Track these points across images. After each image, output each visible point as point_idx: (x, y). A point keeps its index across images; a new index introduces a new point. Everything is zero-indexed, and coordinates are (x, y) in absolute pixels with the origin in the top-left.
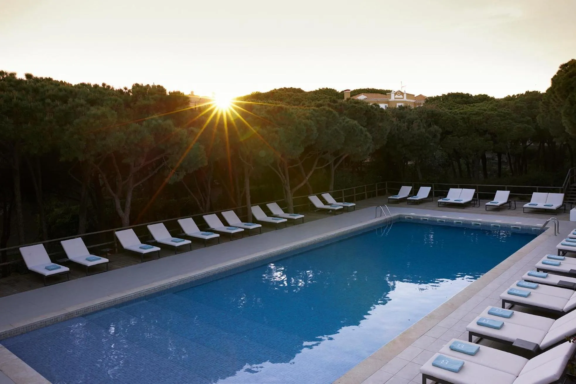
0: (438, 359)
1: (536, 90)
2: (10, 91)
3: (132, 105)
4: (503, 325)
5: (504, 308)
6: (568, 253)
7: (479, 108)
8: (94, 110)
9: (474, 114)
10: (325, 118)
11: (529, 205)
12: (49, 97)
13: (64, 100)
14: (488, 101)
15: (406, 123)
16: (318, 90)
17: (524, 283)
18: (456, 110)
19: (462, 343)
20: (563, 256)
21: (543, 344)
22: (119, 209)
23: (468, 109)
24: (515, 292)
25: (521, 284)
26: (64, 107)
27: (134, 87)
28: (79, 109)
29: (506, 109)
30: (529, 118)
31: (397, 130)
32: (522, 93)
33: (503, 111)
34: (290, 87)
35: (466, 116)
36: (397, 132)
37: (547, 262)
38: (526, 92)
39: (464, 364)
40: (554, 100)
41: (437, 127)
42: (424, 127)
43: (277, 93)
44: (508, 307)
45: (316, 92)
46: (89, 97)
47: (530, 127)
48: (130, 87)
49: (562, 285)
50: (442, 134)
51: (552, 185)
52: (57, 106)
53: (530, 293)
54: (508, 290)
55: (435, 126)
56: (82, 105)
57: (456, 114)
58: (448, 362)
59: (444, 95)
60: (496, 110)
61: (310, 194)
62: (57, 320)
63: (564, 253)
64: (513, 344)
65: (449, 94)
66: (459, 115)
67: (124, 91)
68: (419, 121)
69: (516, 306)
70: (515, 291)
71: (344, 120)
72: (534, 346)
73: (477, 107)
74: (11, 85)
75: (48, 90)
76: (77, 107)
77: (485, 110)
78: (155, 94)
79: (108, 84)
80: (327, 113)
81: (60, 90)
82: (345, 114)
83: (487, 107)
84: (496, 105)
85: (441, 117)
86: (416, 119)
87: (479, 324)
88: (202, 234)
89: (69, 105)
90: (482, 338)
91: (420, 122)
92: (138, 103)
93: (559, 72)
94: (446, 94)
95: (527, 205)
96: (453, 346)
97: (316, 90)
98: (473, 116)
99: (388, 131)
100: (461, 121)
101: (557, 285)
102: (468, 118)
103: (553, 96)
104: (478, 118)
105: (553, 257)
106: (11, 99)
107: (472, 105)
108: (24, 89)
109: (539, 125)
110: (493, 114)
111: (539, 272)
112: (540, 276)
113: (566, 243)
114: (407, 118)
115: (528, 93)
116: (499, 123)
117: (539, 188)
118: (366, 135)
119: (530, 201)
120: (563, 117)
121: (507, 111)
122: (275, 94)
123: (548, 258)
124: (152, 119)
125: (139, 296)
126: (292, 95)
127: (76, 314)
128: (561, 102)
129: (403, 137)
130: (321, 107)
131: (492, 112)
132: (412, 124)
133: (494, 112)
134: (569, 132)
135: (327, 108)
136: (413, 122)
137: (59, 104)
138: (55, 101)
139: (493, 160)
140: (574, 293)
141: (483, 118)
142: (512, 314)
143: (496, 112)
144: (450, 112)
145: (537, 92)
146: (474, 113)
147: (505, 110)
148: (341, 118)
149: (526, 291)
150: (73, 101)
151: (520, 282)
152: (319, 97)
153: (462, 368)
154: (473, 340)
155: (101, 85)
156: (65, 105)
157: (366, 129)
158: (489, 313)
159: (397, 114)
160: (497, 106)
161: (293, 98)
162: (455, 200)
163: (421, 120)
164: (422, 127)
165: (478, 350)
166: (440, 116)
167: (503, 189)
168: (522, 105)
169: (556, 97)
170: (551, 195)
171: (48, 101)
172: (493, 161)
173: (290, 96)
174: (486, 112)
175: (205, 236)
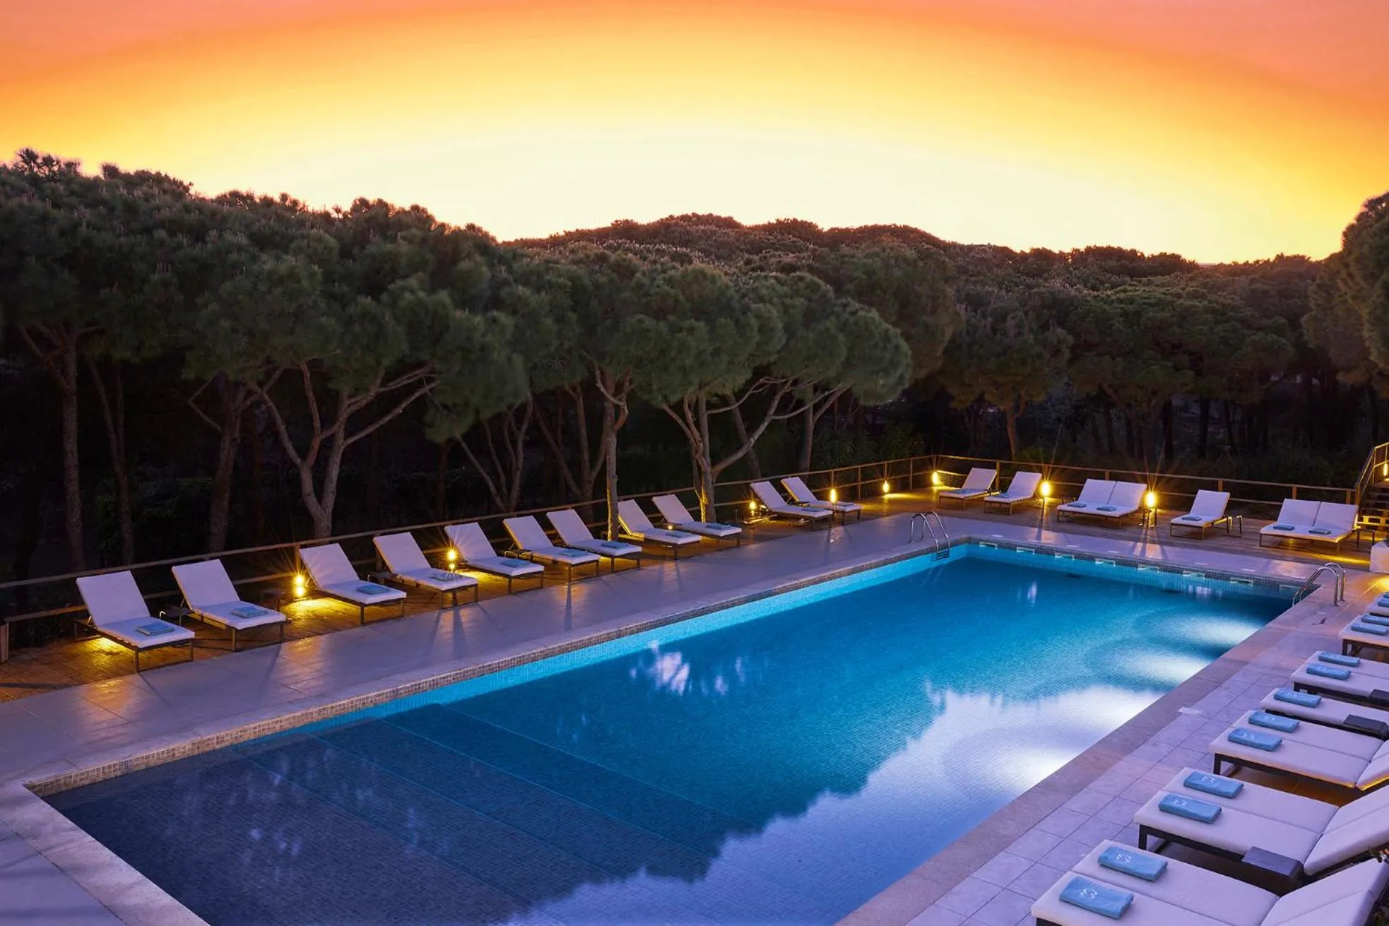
0: (1074, 885)
1: (1301, 254)
2: (72, 208)
3: (356, 251)
4: (1219, 814)
5: (1219, 774)
6: (1364, 650)
7: (1163, 290)
8: (267, 262)
9: (1151, 305)
10: (802, 300)
11: (1275, 528)
12: (162, 224)
13: (198, 235)
14: (1183, 273)
15: (990, 319)
16: (773, 224)
17: (1267, 717)
18: (1109, 293)
19: (1127, 852)
20: (1353, 656)
21: (1310, 862)
22: (309, 495)
23: (1139, 290)
24: (1245, 737)
25: (1259, 718)
26: (197, 251)
27: (355, 209)
28: (234, 256)
29: (1229, 294)
30: (1283, 321)
31: (968, 333)
32: (1266, 259)
33: (1221, 299)
34: (706, 213)
35: (1131, 308)
36: (967, 339)
37: (1319, 669)
38: (1278, 256)
39: (1132, 899)
40: (1345, 283)
41: (1063, 331)
42: (1031, 330)
43: (676, 228)
44: (1227, 771)
45: (769, 228)
46: (255, 227)
47: (1284, 341)
48: (347, 207)
49: (1354, 726)
50: (1073, 349)
51: (1328, 483)
52: (180, 246)
53: (1281, 741)
54: (1229, 731)
55: (1059, 330)
56: (240, 249)
57: (1107, 301)
58: (1096, 893)
59: (1077, 250)
60: (1203, 297)
61: (753, 478)
62: (174, 755)
63: (1356, 648)
64: (1243, 860)
65: (1089, 250)
66: (1115, 304)
67: (334, 215)
68: (1020, 314)
69: (1246, 769)
70: (1246, 735)
71: (845, 306)
72: (1292, 866)
73: (1157, 286)
74: (73, 193)
75: (158, 209)
76: (229, 252)
77: (1179, 296)
78: (408, 227)
79: (293, 195)
80: (807, 288)
81: (187, 209)
82: (848, 292)
83: (1183, 289)
84: (1205, 285)
85: (1072, 308)
86: (1014, 310)
87: (1164, 809)
88: (503, 564)
89: (210, 246)
90: (1167, 843)
91: (1023, 317)
92: (371, 249)
93: (1360, 218)
94: (1082, 248)
95: (1268, 529)
96: (1106, 858)
97: (769, 223)
98: (1151, 309)
99: (948, 336)
100: (1121, 319)
101: (1342, 724)
102: (1138, 314)
103: (1344, 273)
104: (1160, 315)
105: (1332, 657)
106: (75, 226)
107: (1144, 279)
108: (103, 202)
109: (1306, 338)
110: (1197, 307)
111: (1298, 691)
112: (1300, 702)
113: (1361, 626)
114: (991, 306)
115: (1280, 258)
116: (1211, 329)
117: (1298, 488)
118: (897, 347)
119: (1275, 519)
120: (1367, 326)
121: (1230, 301)
122: (673, 229)
123: (1321, 659)
124: (404, 289)
125: (361, 706)
126: (714, 233)
127: (217, 743)
128: (1363, 288)
129: (980, 352)
130: (793, 274)
131: (1196, 303)
132: (1004, 320)
133: (1200, 302)
134: (1377, 362)
135: (808, 276)
136: (1006, 316)
137: (185, 243)
138: (175, 235)
139: (1187, 412)
140: (1380, 747)
141: (1173, 316)
142: (1240, 790)
143: (1205, 303)
144: (1095, 297)
145: (1303, 257)
146: (1152, 301)
147: (1225, 297)
148: (839, 301)
149: (1271, 737)
150: (220, 236)
151: (1256, 714)
152: (778, 241)
153: (1127, 909)
154: (1148, 845)
155: (277, 199)
156: (200, 244)
157: (899, 331)
158: (1188, 785)
159: (968, 295)
160: (1205, 288)
161: (716, 240)
162: (1098, 509)
163: (1026, 313)
164: (1026, 329)
165: (1164, 870)
166: (1072, 305)
167: (1213, 487)
168: (1265, 287)
169: (1351, 276)
170: (1325, 505)
171: (161, 234)
172: (1186, 415)
173: (707, 235)
174: (1181, 301)
175: (511, 569)
